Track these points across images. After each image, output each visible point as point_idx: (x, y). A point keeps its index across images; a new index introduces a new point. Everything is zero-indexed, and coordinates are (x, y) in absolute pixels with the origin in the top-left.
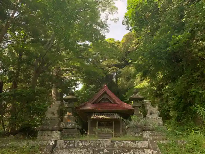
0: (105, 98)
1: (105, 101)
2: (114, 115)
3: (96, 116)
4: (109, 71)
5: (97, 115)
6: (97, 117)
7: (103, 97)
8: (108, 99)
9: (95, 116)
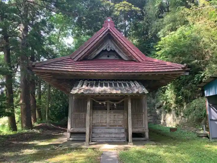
0: (109, 50)
1: (108, 56)
2: (130, 85)
3: (87, 88)
4: (116, 8)
5: (87, 86)
6: (87, 90)
7: (104, 48)
8: (114, 51)
9: (84, 87)
